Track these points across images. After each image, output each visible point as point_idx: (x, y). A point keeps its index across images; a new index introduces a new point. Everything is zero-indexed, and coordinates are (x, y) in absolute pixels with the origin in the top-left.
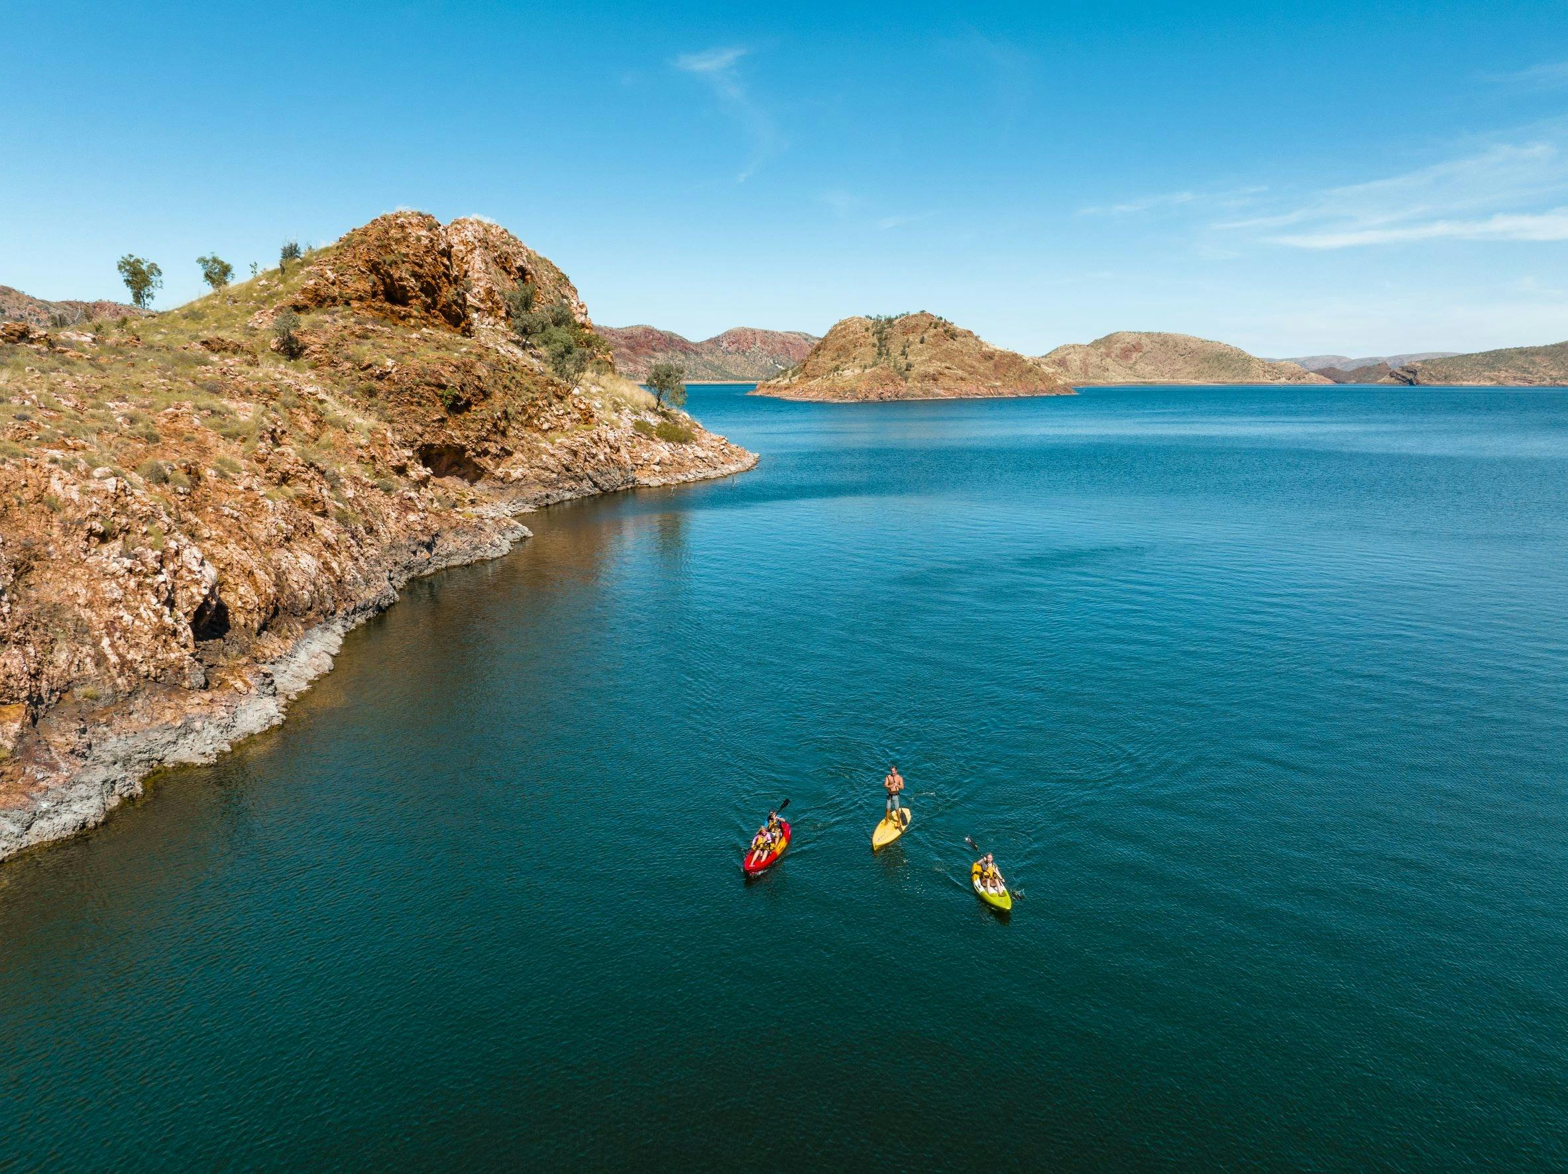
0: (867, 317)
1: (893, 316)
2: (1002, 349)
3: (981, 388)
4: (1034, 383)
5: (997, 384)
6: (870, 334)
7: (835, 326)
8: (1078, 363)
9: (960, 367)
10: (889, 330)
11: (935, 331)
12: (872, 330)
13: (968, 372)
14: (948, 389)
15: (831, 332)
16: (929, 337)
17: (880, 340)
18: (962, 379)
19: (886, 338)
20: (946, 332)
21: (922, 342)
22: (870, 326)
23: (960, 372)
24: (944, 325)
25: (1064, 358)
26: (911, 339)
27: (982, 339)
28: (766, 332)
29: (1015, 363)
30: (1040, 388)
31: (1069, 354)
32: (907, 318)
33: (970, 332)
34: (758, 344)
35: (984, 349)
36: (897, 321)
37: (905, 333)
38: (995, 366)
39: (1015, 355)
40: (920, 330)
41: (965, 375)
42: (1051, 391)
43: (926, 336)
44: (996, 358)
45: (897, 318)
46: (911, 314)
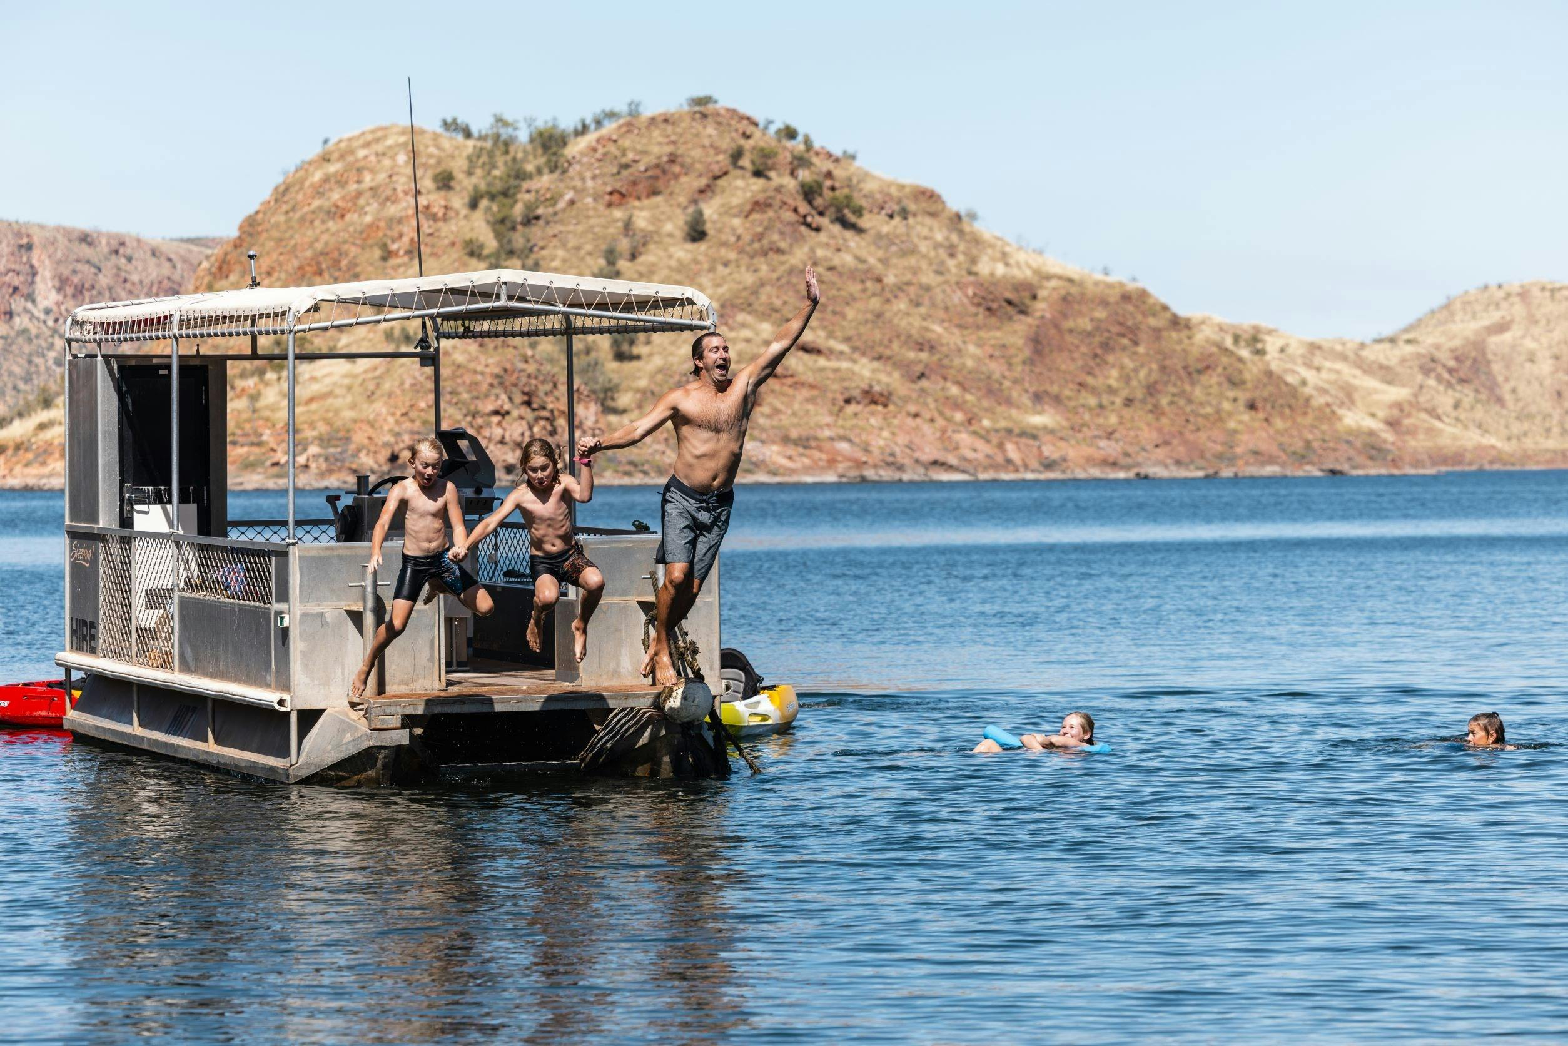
0: (451, 126)
1: (567, 123)
2: (1073, 269)
3: (964, 438)
4: (1219, 417)
5: (1037, 420)
6: (458, 202)
7: (305, 168)
8: (1545, 367)
9: (861, 348)
10: (546, 180)
11: (758, 184)
12: (466, 184)
13: (904, 366)
14: (804, 443)
15: (282, 193)
16: (727, 211)
17: (502, 225)
18: (874, 398)
19: (530, 220)
20: (809, 193)
21: (697, 233)
22: (458, 166)
23: (865, 371)
24: (800, 162)
25: (1479, 346)
26: (642, 220)
27: (984, 228)
28: (85, 239)
29: (1132, 333)
30: (1245, 443)
31: (1502, 327)
32: (629, 127)
33: (930, 196)
34: (47, 295)
35: (984, 268)
36: (583, 142)
37: (618, 197)
38: (1037, 342)
39: (1135, 299)
40: (691, 183)
41: (888, 379)
42: (1302, 458)
43: (710, 210)
44: (1041, 308)
45: (583, 130)
46: (648, 112)
